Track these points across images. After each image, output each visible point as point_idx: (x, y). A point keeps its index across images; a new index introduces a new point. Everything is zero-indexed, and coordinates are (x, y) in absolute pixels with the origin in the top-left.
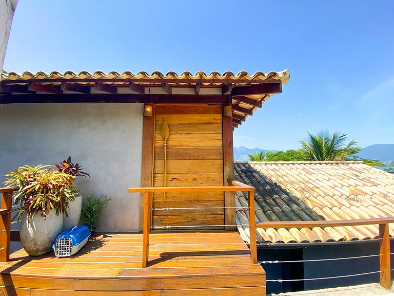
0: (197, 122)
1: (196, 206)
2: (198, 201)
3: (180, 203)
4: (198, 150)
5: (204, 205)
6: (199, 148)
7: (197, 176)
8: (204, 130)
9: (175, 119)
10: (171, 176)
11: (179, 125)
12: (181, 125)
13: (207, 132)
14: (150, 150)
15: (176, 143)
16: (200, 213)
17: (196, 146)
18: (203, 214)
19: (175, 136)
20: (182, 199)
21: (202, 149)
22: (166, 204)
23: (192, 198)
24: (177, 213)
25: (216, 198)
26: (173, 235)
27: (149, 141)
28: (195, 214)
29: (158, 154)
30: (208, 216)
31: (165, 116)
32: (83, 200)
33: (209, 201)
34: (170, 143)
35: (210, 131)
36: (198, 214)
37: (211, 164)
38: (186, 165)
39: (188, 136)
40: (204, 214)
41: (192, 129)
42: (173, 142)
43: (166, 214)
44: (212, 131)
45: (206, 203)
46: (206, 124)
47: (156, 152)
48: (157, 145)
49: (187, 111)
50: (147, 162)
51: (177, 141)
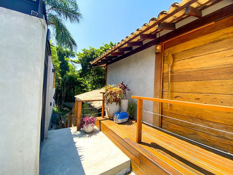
0: (202, 44)
1: (198, 123)
2: (201, 119)
3: (182, 117)
4: (202, 71)
5: (208, 125)
6: (204, 69)
7: (200, 96)
8: (211, 49)
9: (179, 48)
10: (175, 94)
11: (182, 53)
12: (185, 52)
13: (215, 51)
14: (159, 75)
15: (179, 68)
16: (203, 131)
17: (200, 67)
18: (206, 132)
19: (179, 62)
20: (183, 113)
21: (208, 70)
22: (171, 114)
23: (194, 115)
24: (180, 124)
25: (225, 122)
26: (172, 138)
27: (159, 69)
28: (197, 130)
29: (165, 78)
30: (212, 137)
31: (171, 48)
32: (129, 102)
33: (215, 123)
34: (175, 68)
35: (218, 49)
36: (200, 130)
37: (220, 84)
38: (188, 85)
39: (191, 60)
40: (208, 133)
41: (195, 52)
42: (177, 67)
43: (171, 121)
44: (221, 48)
45: (211, 124)
46: (213, 42)
47: (164, 77)
48: (165, 72)
49: (191, 37)
50: (157, 84)
51: (181, 66)
